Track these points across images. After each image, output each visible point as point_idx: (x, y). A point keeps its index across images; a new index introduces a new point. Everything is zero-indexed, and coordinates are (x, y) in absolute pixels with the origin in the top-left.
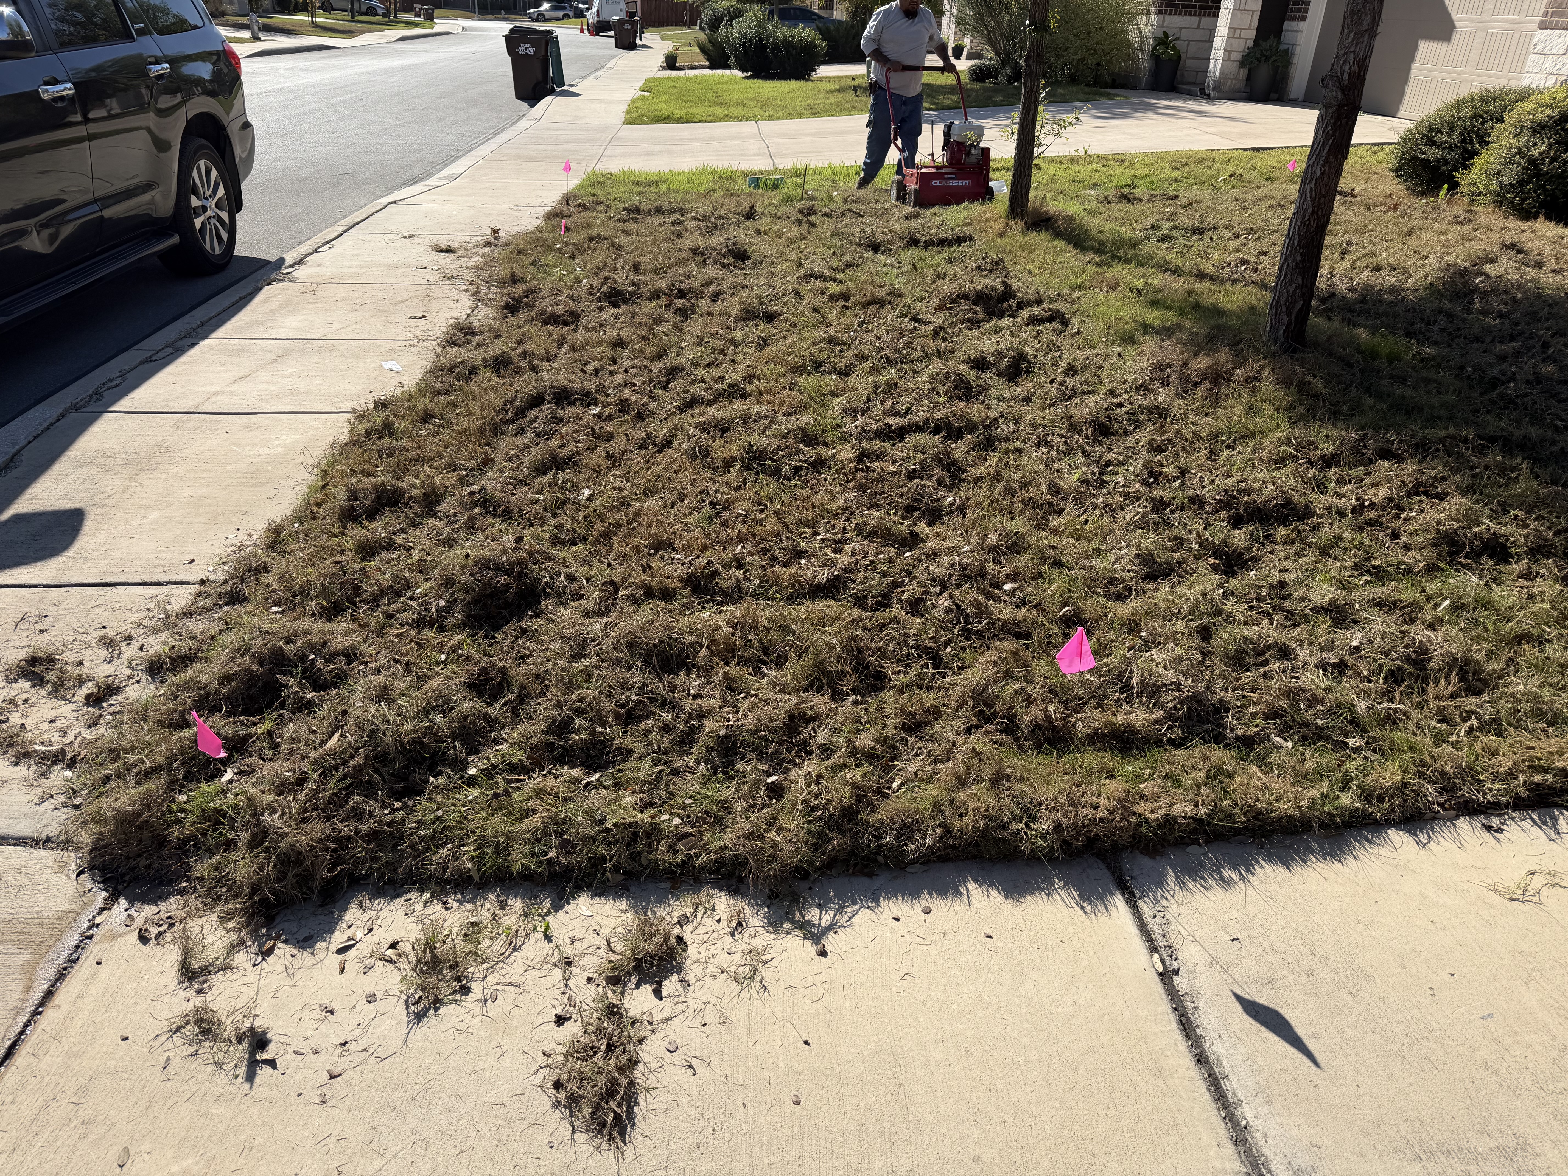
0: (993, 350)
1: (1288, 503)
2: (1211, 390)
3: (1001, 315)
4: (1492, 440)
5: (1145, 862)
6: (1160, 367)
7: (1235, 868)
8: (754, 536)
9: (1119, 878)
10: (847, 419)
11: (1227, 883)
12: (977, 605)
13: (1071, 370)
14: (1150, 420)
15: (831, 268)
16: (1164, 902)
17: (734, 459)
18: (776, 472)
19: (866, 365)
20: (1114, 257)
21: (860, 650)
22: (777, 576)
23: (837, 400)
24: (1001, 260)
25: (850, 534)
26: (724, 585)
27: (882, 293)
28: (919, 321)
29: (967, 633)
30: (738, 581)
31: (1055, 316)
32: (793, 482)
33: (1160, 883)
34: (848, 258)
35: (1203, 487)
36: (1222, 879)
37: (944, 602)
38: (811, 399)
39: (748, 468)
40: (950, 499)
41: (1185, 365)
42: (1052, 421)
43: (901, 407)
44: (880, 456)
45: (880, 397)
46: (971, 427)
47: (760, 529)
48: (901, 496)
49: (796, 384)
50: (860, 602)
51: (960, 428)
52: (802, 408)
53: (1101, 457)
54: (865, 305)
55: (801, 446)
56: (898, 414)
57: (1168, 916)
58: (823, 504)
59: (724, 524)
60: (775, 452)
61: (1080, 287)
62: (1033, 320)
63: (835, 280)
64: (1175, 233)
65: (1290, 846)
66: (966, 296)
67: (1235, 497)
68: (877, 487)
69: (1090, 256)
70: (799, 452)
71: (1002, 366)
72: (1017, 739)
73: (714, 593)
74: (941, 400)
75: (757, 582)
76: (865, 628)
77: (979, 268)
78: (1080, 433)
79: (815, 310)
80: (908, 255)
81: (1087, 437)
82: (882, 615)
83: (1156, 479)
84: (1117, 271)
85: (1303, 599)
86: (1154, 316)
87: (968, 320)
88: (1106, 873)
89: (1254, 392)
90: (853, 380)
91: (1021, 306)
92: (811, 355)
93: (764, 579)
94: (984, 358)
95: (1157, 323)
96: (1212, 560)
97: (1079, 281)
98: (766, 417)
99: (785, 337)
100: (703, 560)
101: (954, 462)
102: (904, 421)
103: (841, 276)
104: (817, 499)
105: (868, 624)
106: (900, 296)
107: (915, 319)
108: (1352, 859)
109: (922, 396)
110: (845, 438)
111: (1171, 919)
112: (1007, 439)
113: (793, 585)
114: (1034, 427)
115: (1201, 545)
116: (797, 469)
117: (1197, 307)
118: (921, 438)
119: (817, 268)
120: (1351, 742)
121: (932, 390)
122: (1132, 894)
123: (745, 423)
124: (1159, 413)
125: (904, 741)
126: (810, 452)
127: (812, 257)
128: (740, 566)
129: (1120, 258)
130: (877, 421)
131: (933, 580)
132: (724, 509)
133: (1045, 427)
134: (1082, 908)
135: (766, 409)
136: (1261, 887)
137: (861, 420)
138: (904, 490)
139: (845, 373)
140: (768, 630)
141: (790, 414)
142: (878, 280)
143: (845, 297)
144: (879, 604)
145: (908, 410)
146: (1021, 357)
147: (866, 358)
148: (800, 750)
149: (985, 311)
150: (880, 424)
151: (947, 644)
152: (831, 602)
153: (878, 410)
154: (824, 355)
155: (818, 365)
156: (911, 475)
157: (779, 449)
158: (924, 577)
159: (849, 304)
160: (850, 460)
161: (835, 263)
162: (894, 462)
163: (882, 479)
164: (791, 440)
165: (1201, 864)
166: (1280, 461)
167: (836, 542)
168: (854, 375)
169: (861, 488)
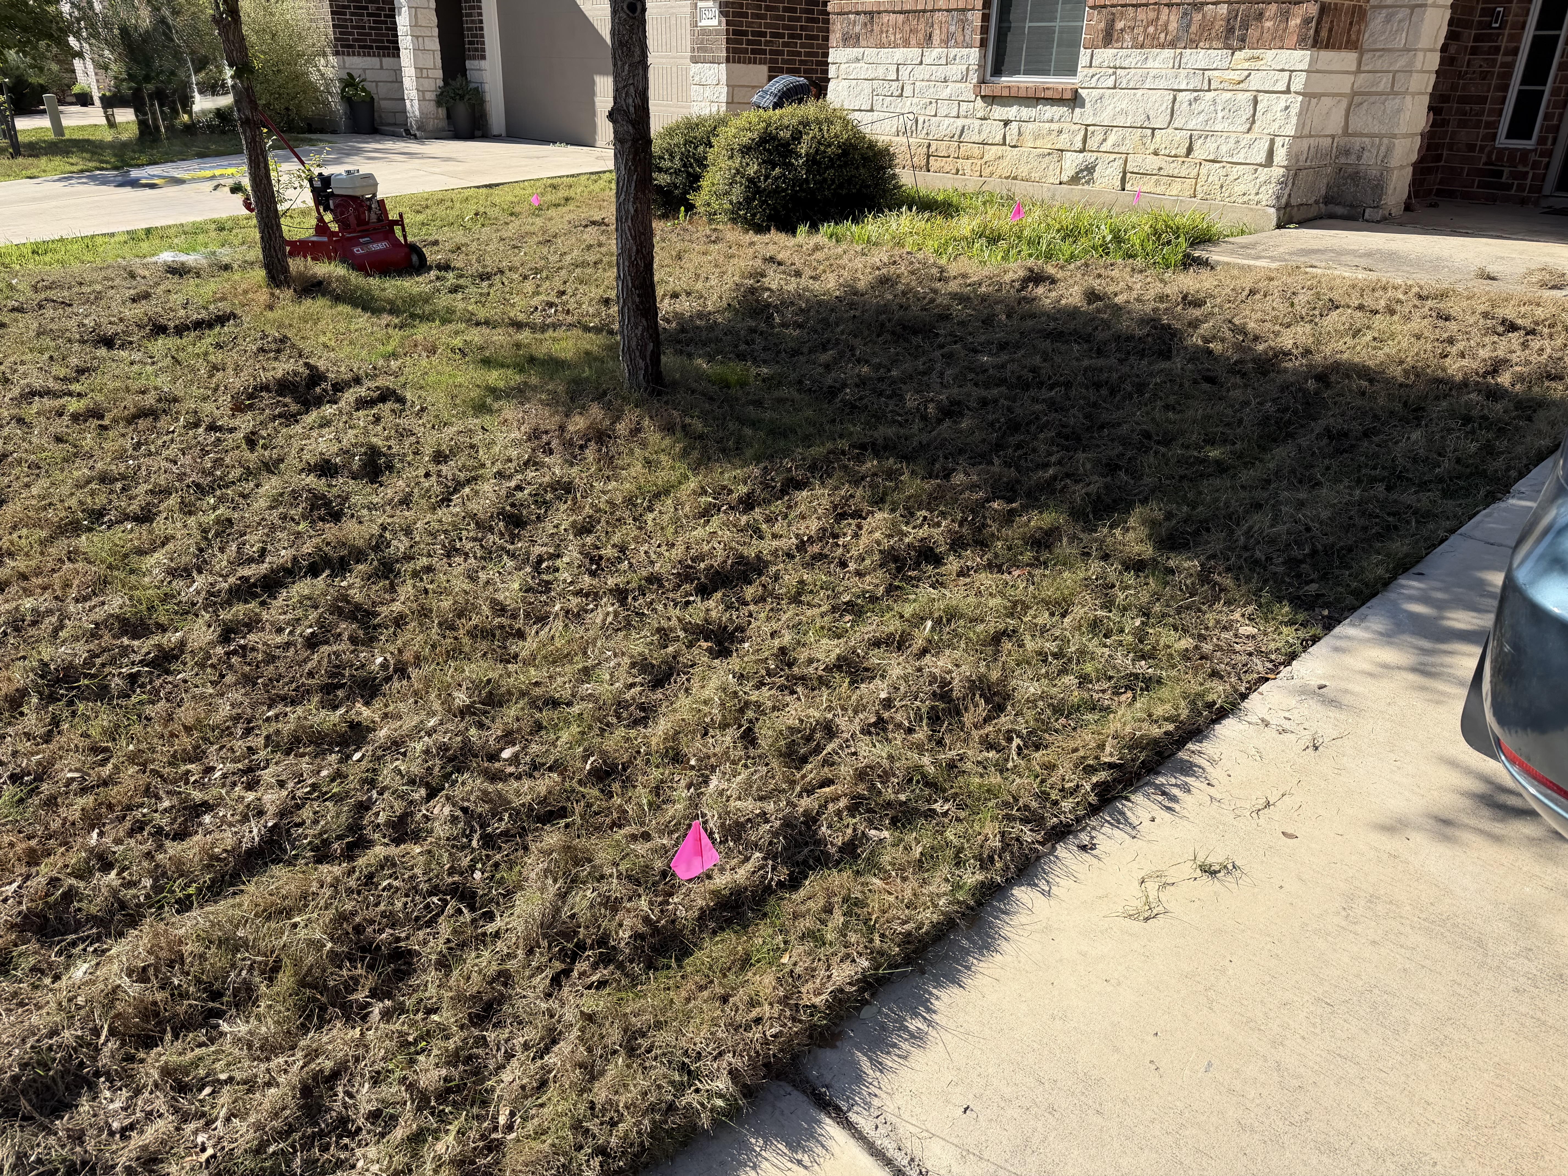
0: (335, 449)
1: (741, 559)
2: (600, 450)
3: (318, 402)
4: (863, 447)
5: (828, 1056)
6: (535, 434)
7: (916, 1015)
8: (110, 807)
9: (813, 1093)
10: (179, 584)
11: (917, 1038)
12: (485, 797)
13: (439, 457)
14: (559, 498)
15: (56, 378)
16: (876, 1102)
17: (23, 693)
18: (102, 693)
19: (173, 501)
20: (413, 316)
21: (359, 929)
22: (178, 863)
23: (150, 561)
24: (285, 337)
25: (262, 754)
26: (94, 910)
27: (150, 400)
28: (220, 429)
29: (488, 841)
30: (114, 892)
31: (386, 395)
32: (134, 699)
33: (859, 1078)
34: (74, 361)
35: (652, 563)
36: (912, 1036)
37: (441, 809)
38: (110, 567)
39: (52, 698)
40: (379, 660)
41: (562, 428)
42: (454, 525)
43: (252, 550)
44: (252, 624)
45: (216, 544)
46: (359, 556)
47: (114, 793)
48: (311, 674)
49: (76, 551)
50: (322, 855)
51: (342, 558)
52: (101, 585)
53: (528, 554)
54: (131, 420)
55: (126, 641)
56: (251, 560)
57: (890, 1118)
58: (199, 721)
59: (51, 803)
60: (89, 663)
61: (394, 355)
62: (362, 404)
63: (70, 394)
64: (462, 281)
65: (946, 956)
66: (265, 388)
67: (691, 567)
68: (269, 671)
69: (386, 318)
70: (125, 651)
71: (355, 467)
72: (620, 966)
73: (78, 926)
74: (300, 528)
75: (148, 882)
76: (350, 891)
77: (262, 350)
78: (491, 529)
79: (59, 439)
80: (161, 344)
81: (502, 535)
82: (365, 861)
83: (598, 564)
84: (423, 332)
85: (810, 661)
86: (494, 377)
87: (280, 416)
88: (797, 1096)
89: (644, 445)
90: (160, 526)
91: (339, 387)
92: (81, 503)
93: (159, 874)
94: (328, 462)
95: (501, 384)
96: (705, 645)
97: (390, 348)
98: (50, 612)
99: (27, 486)
100: (38, 882)
101: (358, 607)
102: (264, 568)
103: (76, 387)
104: (186, 714)
105: (352, 883)
106: (175, 400)
107: (212, 428)
108: (1004, 943)
109: (273, 528)
110: (188, 611)
111: (894, 1120)
112: (408, 558)
113: (209, 866)
114: (433, 535)
115: (686, 631)
116: (133, 678)
117: (532, 360)
118: (302, 588)
119: (38, 383)
120: (936, 806)
121: (284, 517)
122: (838, 1109)
123: (17, 629)
124: (565, 488)
125: (482, 1042)
126: (145, 646)
127: (21, 369)
128: (106, 866)
129: (418, 316)
130: (225, 577)
131: (412, 782)
132: (39, 778)
133: (446, 532)
134: (799, 1162)
135: (44, 602)
136: (951, 1025)
137: (200, 581)
138: (309, 665)
139: (145, 517)
140: (202, 957)
141: (86, 599)
142: (135, 386)
143: (96, 413)
144: (350, 847)
145: (263, 552)
146: (373, 452)
147: (166, 492)
148: (339, 1137)
149: (297, 400)
150: (232, 580)
151: (472, 868)
152: (279, 871)
153: (221, 562)
154: (101, 500)
155: (97, 515)
156: (312, 643)
157: (94, 655)
158: (398, 783)
159: (106, 422)
160: (212, 644)
161: (62, 372)
162: (280, 630)
163: (271, 659)
164: (107, 639)
165: (883, 1028)
166: (706, 513)
167: (244, 772)
168: (160, 519)
169: (248, 680)
